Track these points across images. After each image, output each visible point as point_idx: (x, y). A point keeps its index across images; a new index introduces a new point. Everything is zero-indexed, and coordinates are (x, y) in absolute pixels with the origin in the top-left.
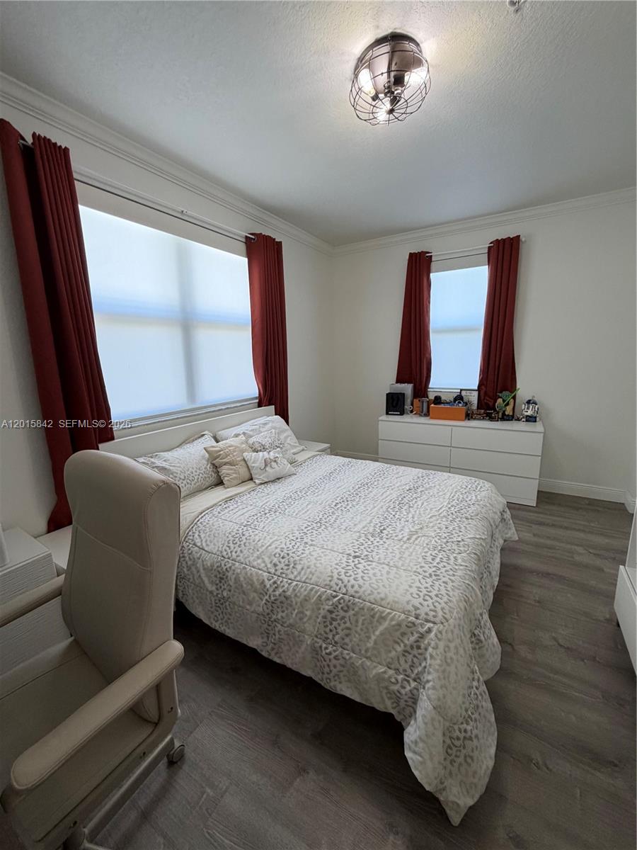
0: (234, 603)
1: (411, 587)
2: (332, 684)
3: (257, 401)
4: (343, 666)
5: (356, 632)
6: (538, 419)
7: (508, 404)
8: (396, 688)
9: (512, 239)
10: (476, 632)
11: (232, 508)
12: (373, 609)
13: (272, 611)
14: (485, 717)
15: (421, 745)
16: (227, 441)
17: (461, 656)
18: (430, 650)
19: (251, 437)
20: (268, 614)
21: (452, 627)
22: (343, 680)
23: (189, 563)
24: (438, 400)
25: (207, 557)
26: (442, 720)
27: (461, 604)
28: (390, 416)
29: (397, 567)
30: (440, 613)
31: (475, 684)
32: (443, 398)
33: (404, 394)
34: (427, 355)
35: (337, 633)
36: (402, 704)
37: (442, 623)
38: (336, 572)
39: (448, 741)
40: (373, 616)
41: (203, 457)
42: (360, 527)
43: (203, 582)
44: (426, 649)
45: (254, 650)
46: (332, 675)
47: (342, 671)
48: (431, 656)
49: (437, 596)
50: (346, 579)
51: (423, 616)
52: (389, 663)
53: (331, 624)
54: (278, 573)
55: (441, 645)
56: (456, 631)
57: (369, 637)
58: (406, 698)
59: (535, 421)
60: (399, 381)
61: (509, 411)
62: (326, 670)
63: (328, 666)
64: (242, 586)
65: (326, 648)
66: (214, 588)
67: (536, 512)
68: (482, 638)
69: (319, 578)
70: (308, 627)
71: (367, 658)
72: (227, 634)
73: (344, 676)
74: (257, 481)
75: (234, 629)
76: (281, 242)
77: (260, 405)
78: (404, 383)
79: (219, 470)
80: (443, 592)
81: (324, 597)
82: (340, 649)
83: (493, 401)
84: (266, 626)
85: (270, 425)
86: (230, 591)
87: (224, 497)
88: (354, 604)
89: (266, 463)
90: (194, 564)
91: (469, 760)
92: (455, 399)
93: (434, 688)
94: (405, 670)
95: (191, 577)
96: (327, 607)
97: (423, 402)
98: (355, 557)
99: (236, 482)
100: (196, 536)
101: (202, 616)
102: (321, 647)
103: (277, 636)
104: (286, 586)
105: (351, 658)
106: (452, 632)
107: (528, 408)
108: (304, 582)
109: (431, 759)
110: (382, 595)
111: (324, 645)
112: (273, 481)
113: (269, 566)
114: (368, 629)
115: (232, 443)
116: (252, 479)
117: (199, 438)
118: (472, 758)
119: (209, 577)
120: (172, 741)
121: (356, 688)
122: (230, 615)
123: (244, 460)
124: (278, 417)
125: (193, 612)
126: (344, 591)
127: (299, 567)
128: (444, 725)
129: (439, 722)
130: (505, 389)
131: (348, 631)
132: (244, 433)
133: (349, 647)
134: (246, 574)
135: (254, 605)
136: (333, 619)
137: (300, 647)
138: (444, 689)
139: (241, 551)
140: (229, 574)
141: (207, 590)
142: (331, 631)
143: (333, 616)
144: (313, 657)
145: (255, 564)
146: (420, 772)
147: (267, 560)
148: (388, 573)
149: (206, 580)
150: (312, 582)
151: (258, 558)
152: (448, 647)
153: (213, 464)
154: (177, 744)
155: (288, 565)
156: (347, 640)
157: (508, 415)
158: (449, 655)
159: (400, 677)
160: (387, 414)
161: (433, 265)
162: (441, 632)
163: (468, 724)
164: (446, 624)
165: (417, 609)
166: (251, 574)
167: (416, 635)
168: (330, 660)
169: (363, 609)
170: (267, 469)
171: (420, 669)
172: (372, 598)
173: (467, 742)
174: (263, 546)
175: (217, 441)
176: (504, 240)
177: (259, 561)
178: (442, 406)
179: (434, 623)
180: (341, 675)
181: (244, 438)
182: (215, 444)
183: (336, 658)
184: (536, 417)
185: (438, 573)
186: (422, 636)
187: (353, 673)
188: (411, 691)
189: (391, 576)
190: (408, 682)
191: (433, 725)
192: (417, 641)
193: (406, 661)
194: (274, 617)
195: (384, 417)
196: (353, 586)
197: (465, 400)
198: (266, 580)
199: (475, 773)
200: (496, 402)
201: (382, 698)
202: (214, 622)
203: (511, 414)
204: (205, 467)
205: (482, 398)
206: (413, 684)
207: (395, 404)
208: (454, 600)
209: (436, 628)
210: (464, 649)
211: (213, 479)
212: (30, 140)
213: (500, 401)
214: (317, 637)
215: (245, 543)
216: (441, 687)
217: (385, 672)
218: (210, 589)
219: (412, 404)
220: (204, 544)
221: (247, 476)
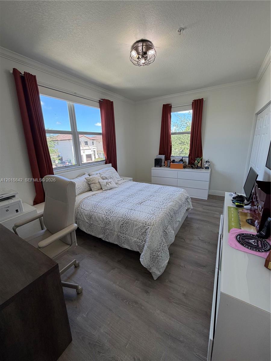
0: (94, 225)
1: (145, 217)
2: (122, 245)
3: (105, 162)
4: (125, 240)
5: (129, 230)
6: (209, 168)
7: (199, 163)
8: (139, 244)
9: (201, 99)
10: (166, 230)
11: (94, 197)
12: (134, 223)
13: (105, 226)
14: (165, 252)
15: (143, 256)
16: (93, 176)
17: (157, 235)
18: (148, 233)
19: (102, 174)
20: (105, 227)
21: (155, 227)
22: (125, 243)
23: (80, 214)
24: (174, 161)
25: (86, 212)
26: (150, 250)
27: (159, 221)
28: (156, 167)
29: (143, 212)
30: (152, 223)
31: (163, 243)
32: (176, 160)
33: (161, 159)
34: (170, 144)
35: (124, 230)
36: (141, 248)
37: (152, 226)
38: (124, 213)
39: (152, 256)
40: (134, 225)
41: (85, 181)
42: (135, 202)
43: (85, 220)
44: (147, 233)
45: (100, 239)
46: (122, 242)
47: (125, 241)
48: (148, 234)
49: (152, 219)
50: (127, 215)
51: (147, 224)
52: (138, 238)
53: (122, 228)
54: (108, 215)
55: (151, 231)
56: (157, 228)
57: (132, 231)
58: (142, 246)
59: (209, 169)
60: (160, 154)
61: (199, 165)
62: (121, 241)
63: (121, 240)
64: (97, 220)
65: (121, 235)
66: (88, 221)
67: (207, 202)
68: (167, 232)
69: (119, 215)
70: (116, 230)
71: (132, 237)
72: (92, 235)
73: (126, 242)
74: (103, 189)
75: (94, 233)
76: (113, 102)
77: (106, 163)
78: (162, 155)
79: (90, 185)
80: (155, 218)
81: (120, 221)
82: (125, 235)
83: (194, 161)
84: (104, 231)
85: (109, 170)
86: (93, 221)
87: (91, 194)
88: (129, 222)
89: (107, 183)
90: (82, 214)
91: (158, 262)
92: (180, 161)
93: (148, 242)
94: (142, 239)
95: (81, 218)
96: (121, 223)
97: (168, 162)
98: (131, 210)
99: (96, 190)
100: (82, 205)
101: (84, 230)
102: (119, 235)
103: (107, 233)
104: (110, 218)
105: (128, 237)
106: (155, 228)
107: (206, 164)
108: (115, 217)
109: (146, 259)
110: (137, 219)
111: (120, 234)
112: (110, 190)
113: (105, 213)
114: (132, 228)
115: (95, 177)
116: (102, 189)
117: (83, 175)
118: (159, 261)
119: (87, 218)
120: (75, 261)
121: (129, 246)
122: (93, 229)
123: (99, 182)
124: (113, 168)
125: (82, 229)
126: (126, 218)
127: (114, 213)
128: (150, 252)
129: (149, 250)
130: (198, 157)
131: (127, 230)
132: (100, 173)
133: (127, 234)
134: (98, 216)
135: (100, 225)
136: (123, 227)
137: (114, 236)
138: (151, 243)
139: (96, 209)
140: (93, 216)
141: (86, 222)
142: (122, 230)
143: (123, 226)
144: (117, 238)
145: (101, 213)
146: (143, 263)
147: (104, 211)
148: (140, 213)
149: (85, 219)
150: (117, 216)
151: (102, 211)
152: (153, 232)
153: (88, 184)
154: (77, 262)
155: (111, 212)
156: (127, 232)
157: (199, 167)
158: (153, 234)
159: (140, 241)
160: (155, 166)
161: (172, 109)
162: (151, 228)
163: (158, 252)
164: (154, 226)
165: (146, 222)
166: (99, 216)
167: (145, 229)
168: (122, 238)
169: (131, 223)
170: (107, 185)
171: (146, 238)
172: (134, 220)
173: (158, 257)
174: (103, 207)
175: (90, 176)
176: (197, 100)
177: (102, 212)
178: (175, 163)
179: (150, 226)
180: (125, 242)
181: (99, 175)
182: (89, 177)
183: (123, 237)
184: (209, 167)
185: (155, 213)
186: (147, 229)
187: (128, 241)
188: (143, 244)
189: (140, 214)
190: (143, 242)
191: (147, 251)
192: (145, 231)
193: (142, 237)
194: (106, 228)
195: (154, 168)
196: (129, 217)
197: (184, 161)
198: (104, 217)
199: (160, 265)
200: (195, 162)
201: (136, 247)
202: (88, 232)
203: (200, 166)
204: (85, 184)
205: (190, 160)
206: (144, 242)
207: (158, 163)
208: (157, 220)
209: (150, 227)
210: (159, 233)
211: (88, 189)
212: (23, 73)
213: (196, 161)
214: (118, 232)
215: (98, 207)
216: (150, 242)
217: (136, 240)
218: (87, 221)
219: (164, 163)
220: (85, 208)
221: (100, 188)
